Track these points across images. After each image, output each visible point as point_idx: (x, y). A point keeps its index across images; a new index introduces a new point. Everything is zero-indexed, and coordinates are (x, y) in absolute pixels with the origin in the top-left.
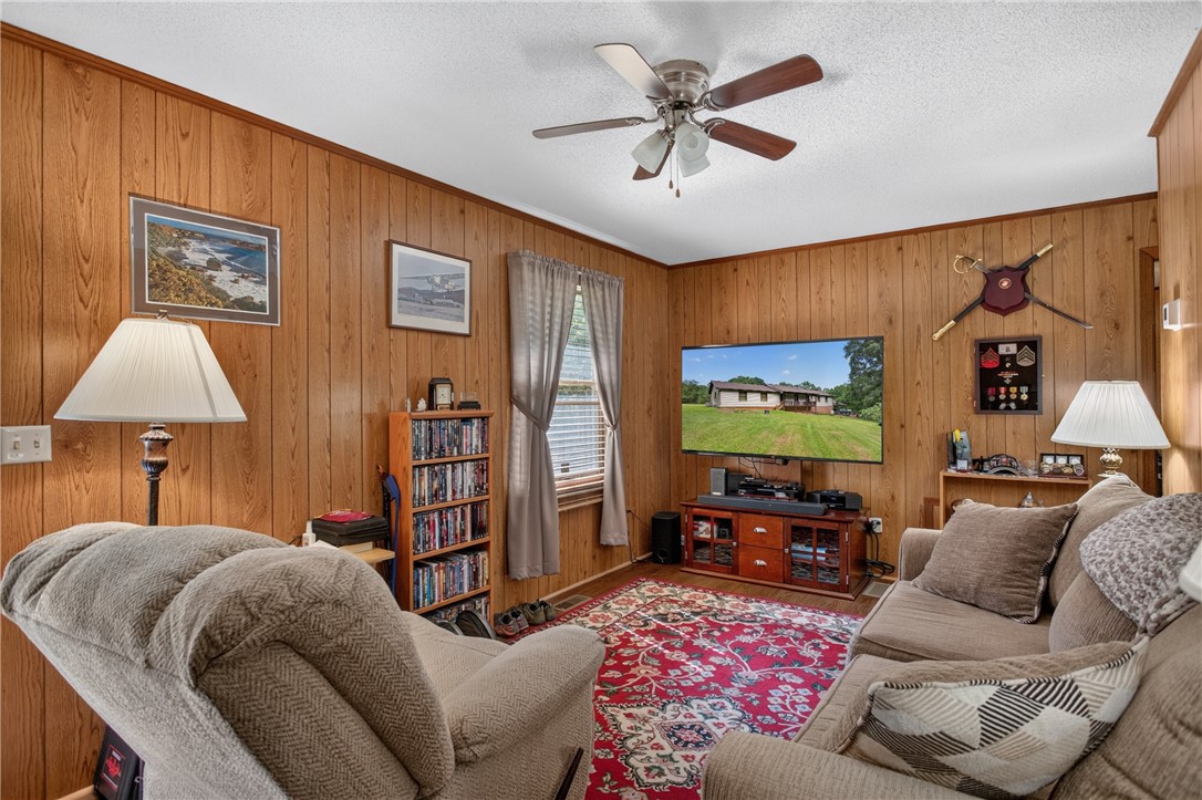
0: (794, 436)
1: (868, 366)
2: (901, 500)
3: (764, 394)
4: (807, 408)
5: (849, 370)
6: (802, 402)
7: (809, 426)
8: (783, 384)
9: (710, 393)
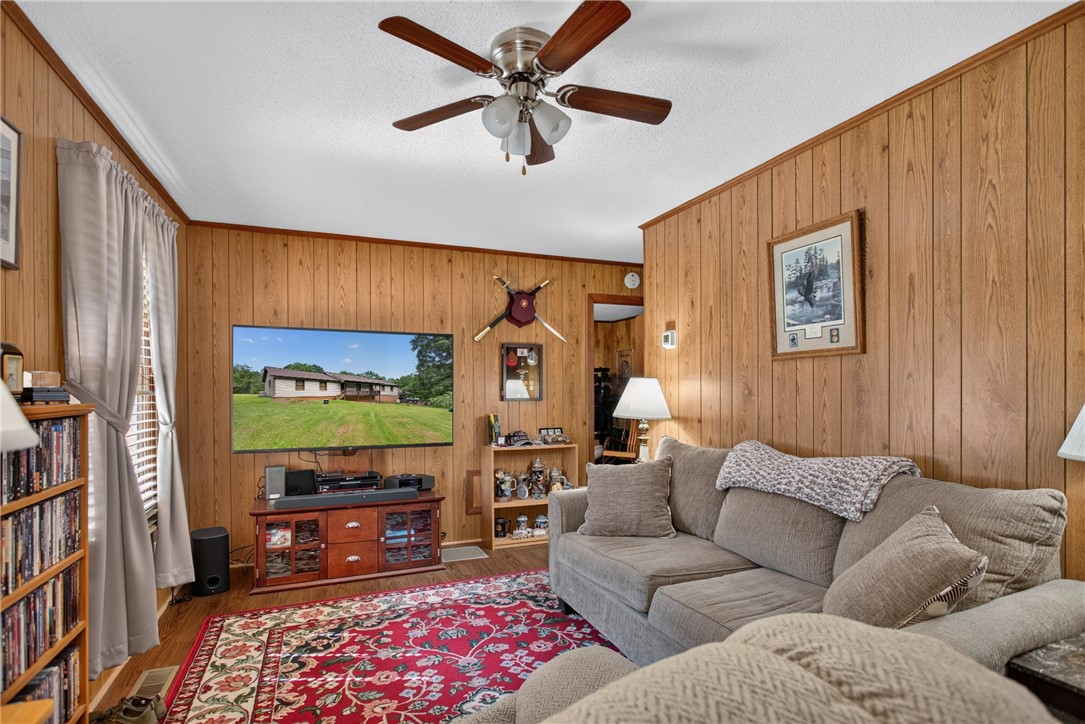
0: (356, 424)
1: (437, 359)
2: (450, 475)
3: (323, 383)
4: (371, 397)
5: (416, 362)
6: (365, 391)
7: (372, 415)
8: (344, 373)
9: (264, 381)
